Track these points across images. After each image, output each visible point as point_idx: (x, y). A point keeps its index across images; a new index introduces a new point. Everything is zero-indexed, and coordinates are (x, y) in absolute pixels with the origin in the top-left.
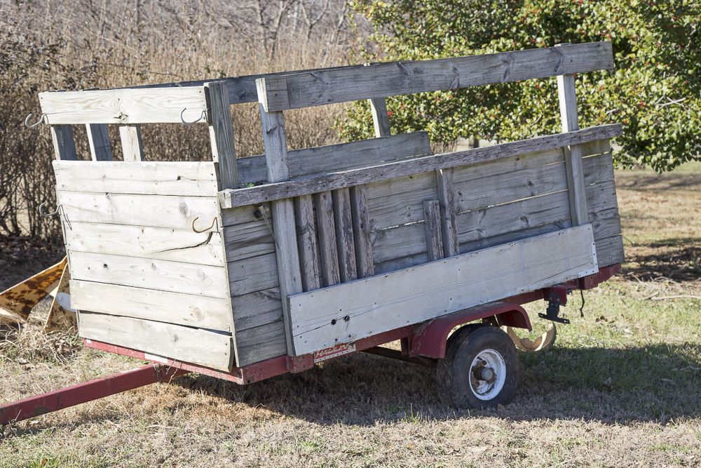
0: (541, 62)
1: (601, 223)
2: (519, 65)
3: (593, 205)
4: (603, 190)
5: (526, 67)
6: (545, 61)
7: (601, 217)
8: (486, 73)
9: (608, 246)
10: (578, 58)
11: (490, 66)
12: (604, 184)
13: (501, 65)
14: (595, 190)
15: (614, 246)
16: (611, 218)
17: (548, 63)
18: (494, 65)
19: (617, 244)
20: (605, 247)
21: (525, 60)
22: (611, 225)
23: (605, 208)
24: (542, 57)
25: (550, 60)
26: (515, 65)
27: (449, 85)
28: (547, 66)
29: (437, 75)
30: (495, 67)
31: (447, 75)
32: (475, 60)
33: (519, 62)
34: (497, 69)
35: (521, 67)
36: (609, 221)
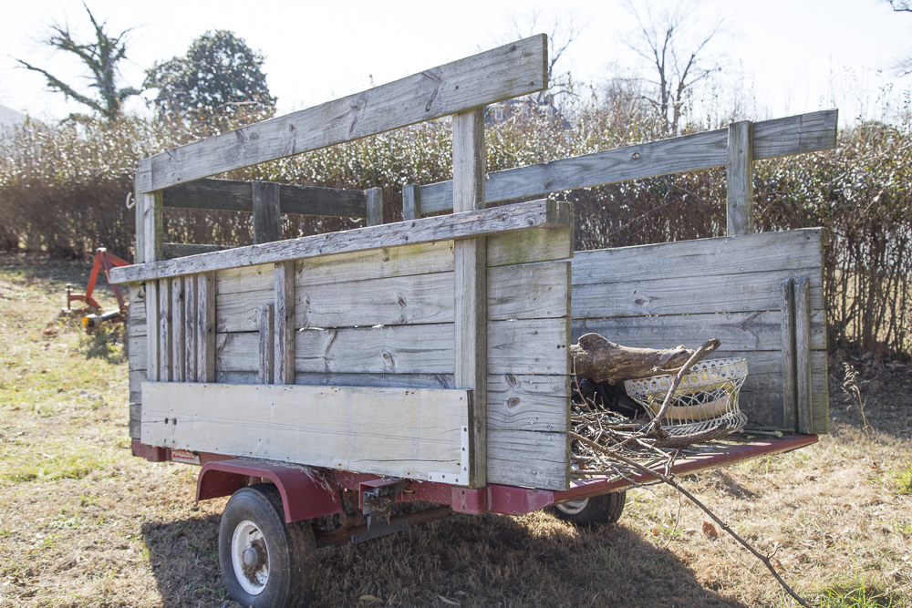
0: (404, 99)
1: (521, 397)
2: (373, 108)
3: (509, 359)
4: (536, 333)
5: (383, 110)
6: (412, 96)
7: (526, 387)
8: (329, 128)
9: (532, 449)
10: (470, 80)
11: (334, 117)
12: (540, 322)
13: (348, 113)
14: (520, 331)
15: (545, 453)
16: (546, 394)
17: (415, 99)
18: (340, 115)
19: (550, 450)
20: (524, 448)
21: (382, 99)
22: (545, 408)
23: (536, 370)
24: (408, 89)
25: (420, 94)
26: (368, 110)
27: (283, 151)
28: (416, 103)
29: (273, 139)
30: (340, 117)
31: (283, 137)
32: (316, 112)
33: (372, 105)
34: (343, 119)
35: (375, 111)
36: (541, 399)
